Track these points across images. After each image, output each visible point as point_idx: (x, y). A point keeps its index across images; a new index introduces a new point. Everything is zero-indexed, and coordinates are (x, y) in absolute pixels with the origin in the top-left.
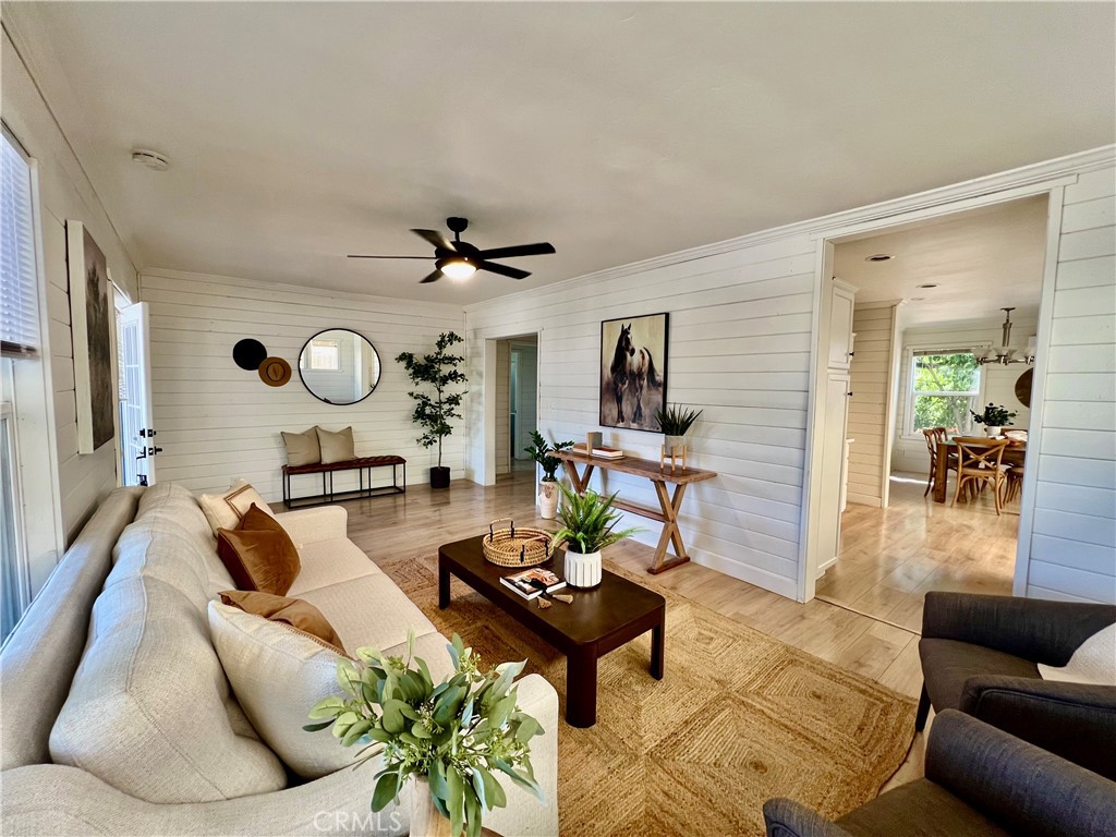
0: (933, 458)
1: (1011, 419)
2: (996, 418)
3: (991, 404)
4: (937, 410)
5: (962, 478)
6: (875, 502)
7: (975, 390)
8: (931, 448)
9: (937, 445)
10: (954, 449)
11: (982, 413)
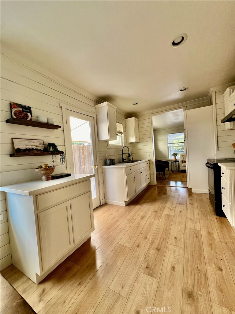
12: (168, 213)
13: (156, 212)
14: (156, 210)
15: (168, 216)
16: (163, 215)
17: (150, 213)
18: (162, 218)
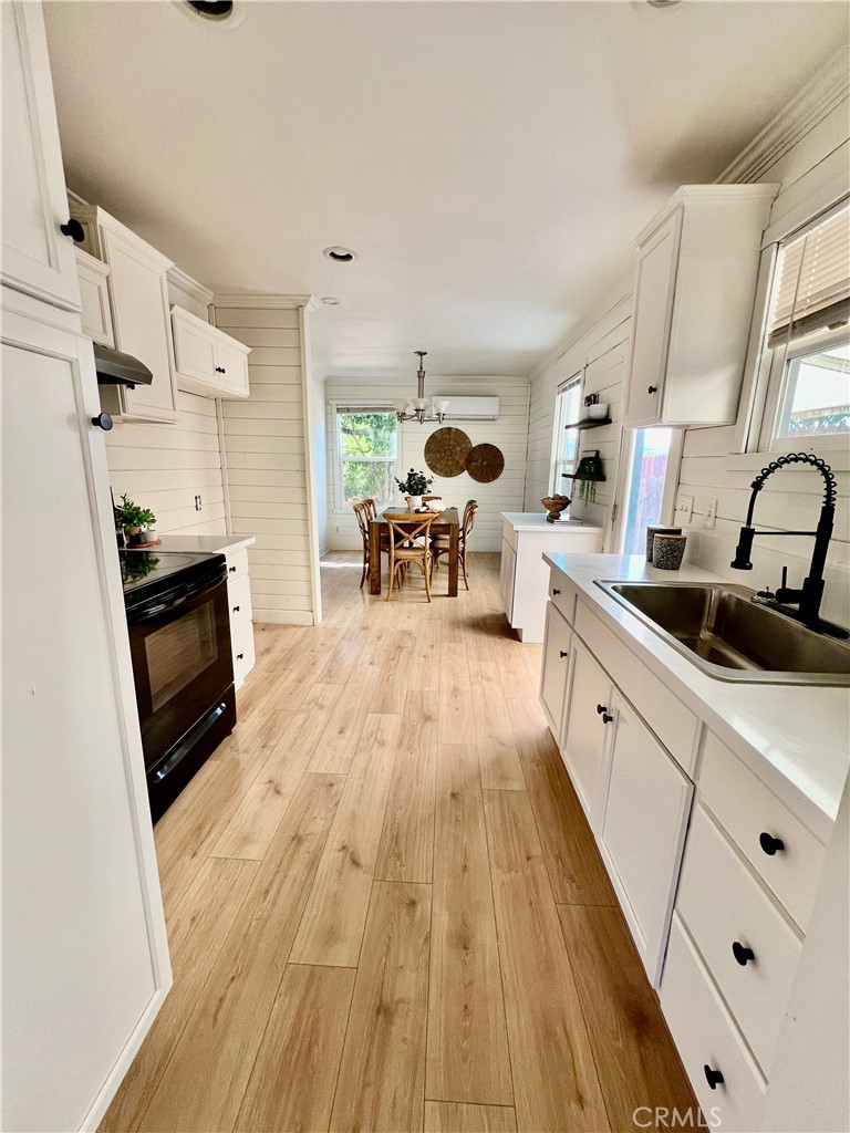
0: (365, 540)
1: (429, 487)
2: (417, 485)
3: (412, 470)
4: (362, 478)
5: (396, 562)
6: (305, 619)
7: (392, 455)
8: (362, 527)
9: (368, 521)
10: (384, 527)
11: (404, 480)
12: (385, 718)
13: (427, 718)
14: (428, 725)
15: (385, 708)
16: (400, 709)
17: (444, 709)
18: (404, 698)
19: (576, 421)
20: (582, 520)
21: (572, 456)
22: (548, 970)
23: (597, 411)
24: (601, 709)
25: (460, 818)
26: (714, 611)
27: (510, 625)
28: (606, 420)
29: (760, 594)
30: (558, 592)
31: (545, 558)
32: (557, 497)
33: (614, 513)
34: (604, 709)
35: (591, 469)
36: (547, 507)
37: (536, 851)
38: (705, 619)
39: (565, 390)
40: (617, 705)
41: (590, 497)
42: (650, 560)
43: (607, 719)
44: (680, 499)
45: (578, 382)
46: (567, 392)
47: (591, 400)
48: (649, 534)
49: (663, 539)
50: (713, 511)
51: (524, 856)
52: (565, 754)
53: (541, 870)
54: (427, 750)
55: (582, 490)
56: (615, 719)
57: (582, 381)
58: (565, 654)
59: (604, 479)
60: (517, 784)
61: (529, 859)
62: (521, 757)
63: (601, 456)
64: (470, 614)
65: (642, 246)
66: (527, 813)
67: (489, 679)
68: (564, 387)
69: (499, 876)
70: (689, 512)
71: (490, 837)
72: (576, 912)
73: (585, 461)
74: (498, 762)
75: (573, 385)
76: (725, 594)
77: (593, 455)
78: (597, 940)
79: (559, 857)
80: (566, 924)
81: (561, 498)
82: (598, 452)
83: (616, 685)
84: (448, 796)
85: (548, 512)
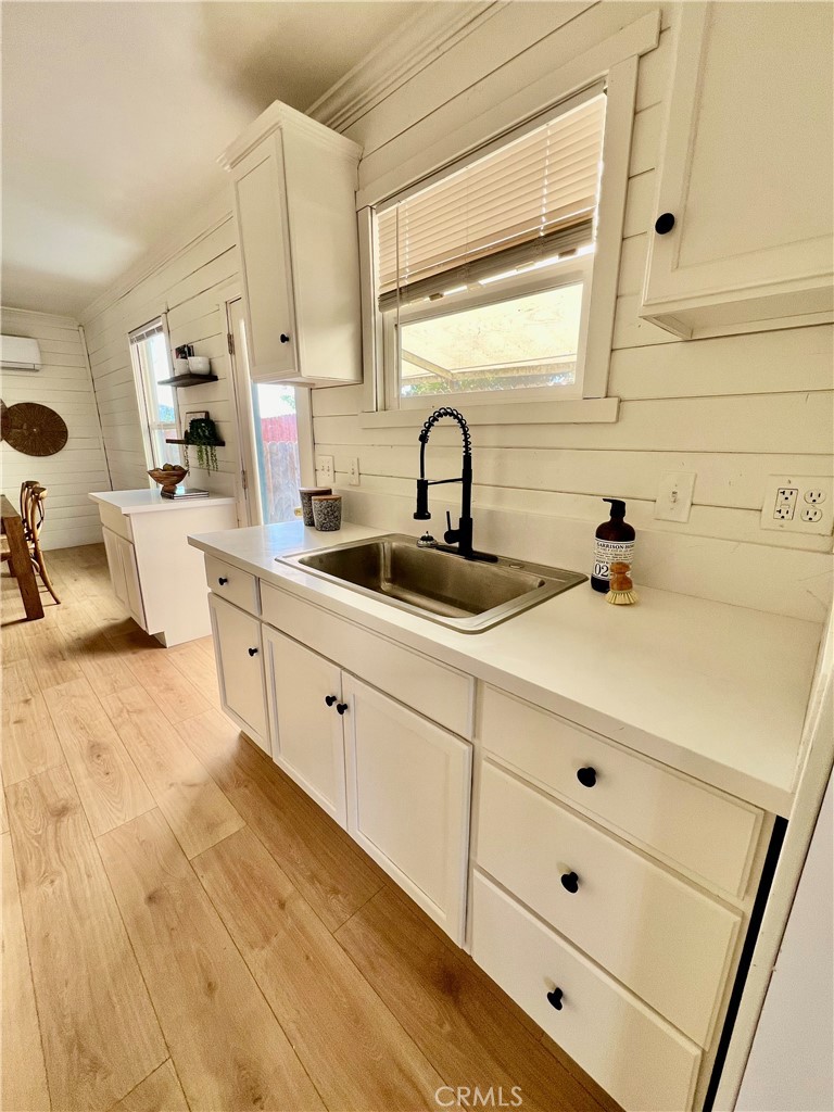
13: (61, 811)
14: (67, 820)
17: (85, 784)
19: (168, 376)
20: (207, 491)
21: (172, 419)
22: (357, 1021)
23: (197, 364)
24: (330, 700)
25: (175, 924)
26: (388, 563)
27: (146, 633)
28: (210, 377)
29: (423, 539)
30: (226, 580)
31: (192, 542)
32: (167, 468)
33: (244, 480)
34: (334, 699)
35: (203, 433)
36: (158, 480)
37: (287, 889)
38: (382, 572)
39: (140, 338)
40: (350, 691)
41: (209, 464)
42: (310, 523)
43: (342, 709)
44: (319, 458)
45: (160, 329)
46: (143, 342)
47: (184, 352)
48: (303, 498)
49: (321, 501)
50: (356, 469)
51: (276, 906)
52: (281, 761)
53: (301, 907)
54: (80, 860)
55: (200, 458)
56: (351, 706)
57: (165, 328)
58: (256, 651)
59: (222, 444)
60: (233, 825)
61: (282, 905)
62: (223, 787)
63: (212, 417)
64: (75, 635)
65: (233, 165)
66: (260, 853)
67: (140, 711)
68: (140, 333)
69: (258, 957)
70: (331, 472)
71: (226, 916)
72: (354, 924)
73: (195, 423)
74: (195, 812)
75: (149, 334)
76: (394, 545)
77: (203, 416)
78: (386, 938)
79: (313, 878)
80: (350, 947)
81: (174, 468)
82: (207, 413)
83: (344, 669)
84: (143, 906)
85: (161, 486)
